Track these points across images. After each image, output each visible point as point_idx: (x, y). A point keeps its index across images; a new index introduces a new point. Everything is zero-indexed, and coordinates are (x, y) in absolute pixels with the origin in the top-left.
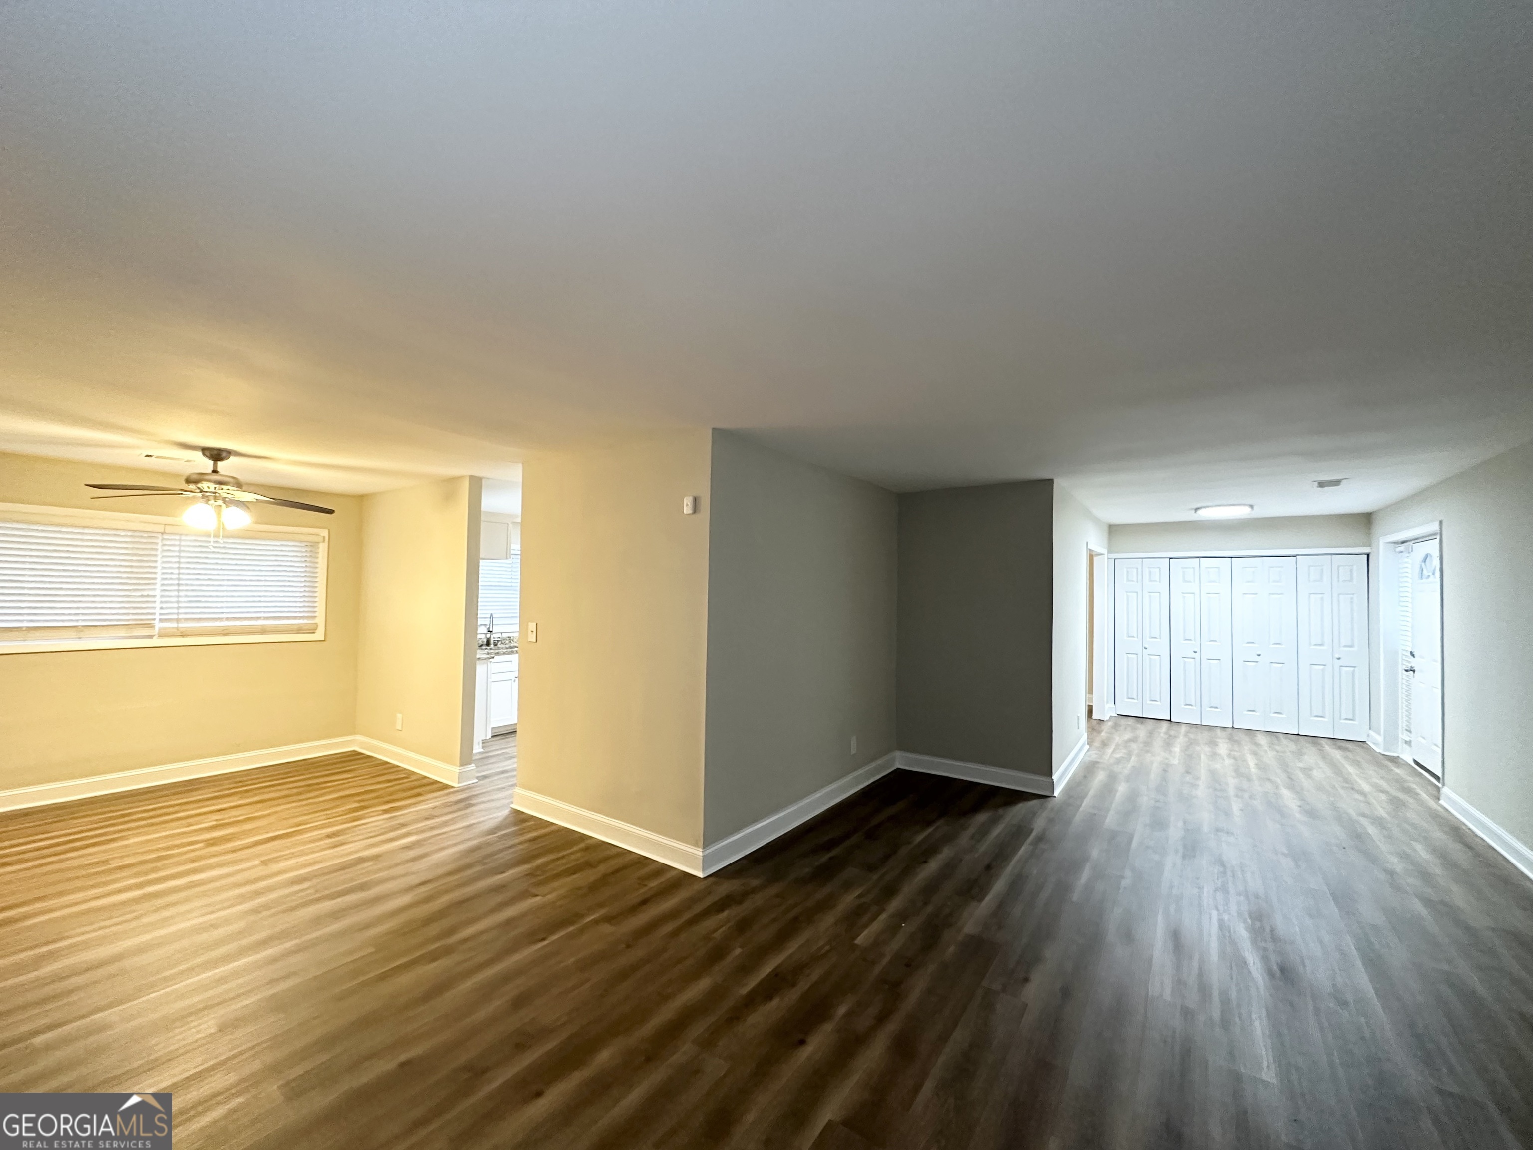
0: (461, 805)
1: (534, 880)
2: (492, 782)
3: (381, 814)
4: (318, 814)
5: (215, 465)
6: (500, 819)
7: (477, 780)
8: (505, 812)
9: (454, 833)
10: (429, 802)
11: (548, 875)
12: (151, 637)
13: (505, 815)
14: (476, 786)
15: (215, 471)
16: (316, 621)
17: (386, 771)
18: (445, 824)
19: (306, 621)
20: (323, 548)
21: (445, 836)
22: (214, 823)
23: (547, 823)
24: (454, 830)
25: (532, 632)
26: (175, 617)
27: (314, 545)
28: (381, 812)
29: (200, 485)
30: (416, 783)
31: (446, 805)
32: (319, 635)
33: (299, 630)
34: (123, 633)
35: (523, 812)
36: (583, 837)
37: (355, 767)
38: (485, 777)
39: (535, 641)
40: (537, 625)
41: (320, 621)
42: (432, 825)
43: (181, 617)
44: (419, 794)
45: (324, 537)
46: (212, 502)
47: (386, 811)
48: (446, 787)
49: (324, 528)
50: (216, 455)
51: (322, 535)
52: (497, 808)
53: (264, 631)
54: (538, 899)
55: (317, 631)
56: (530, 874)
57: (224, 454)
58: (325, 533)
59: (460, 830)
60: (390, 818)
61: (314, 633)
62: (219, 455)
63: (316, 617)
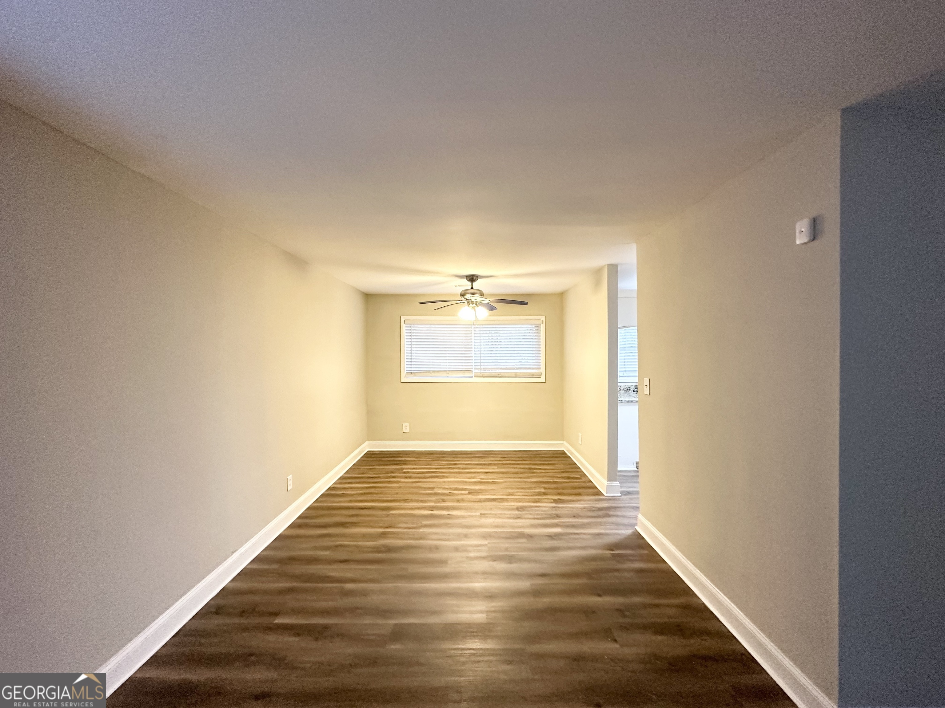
0: (600, 513)
1: (621, 620)
2: (631, 499)
3: (552, 502)
4: (518, 490)
5: (472, 285)
6: (622, 537)
7: (621, 495)
8: (628, 532)
9: (584, 536)
10: (581, 502)
11: (636, 621)
12: (472, 377)
13: (628, 534)
14: (619, 500)
15: (472, 288)
16: (541, 370)
17: (571, 470)
18: (583, 526)
19: (536, 371)
20: (543, 327)
21: (577, 536)
22: (479, 480)
23: (659, 558)
24: (584, 534)
25: (646, 386)
26: (479, 367)
27: (538, 326)
28: (552, 501)
29: (465, 296)
30: (583, 485)
31: (591, 510)
32: (543, 379)
33: (533, 376)
34: (461, 374)
35: (643, 538)
36: (688, 591)
37: (555, 462)
38: (629, 493)
39: (648, 394)
40: (649, 379)
41: (543, 370)
42: (574, 524)
43: (482, 367)
44: (579, 494)
45: (543, 321)
46: (471, 305)
47: (555, 501)
48: (599, 493)
49: (543, 315)
50: (472, 279)
51: (542, 319)
52: (625, 525)
53: (516, 376)
54: (616, 646)
55: (541, 377)
56: (621, 611)
57: (475, 278)
58: (543, 318)
59: (589, 537)
60: (555, 507)
61: (540, 378)
62: (473, 278)
63: (540, 368)
